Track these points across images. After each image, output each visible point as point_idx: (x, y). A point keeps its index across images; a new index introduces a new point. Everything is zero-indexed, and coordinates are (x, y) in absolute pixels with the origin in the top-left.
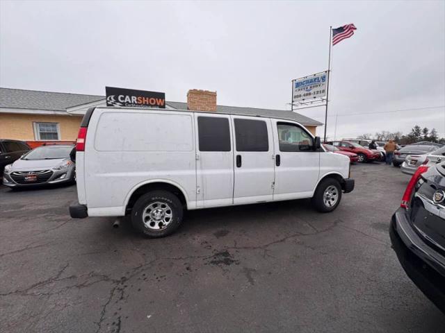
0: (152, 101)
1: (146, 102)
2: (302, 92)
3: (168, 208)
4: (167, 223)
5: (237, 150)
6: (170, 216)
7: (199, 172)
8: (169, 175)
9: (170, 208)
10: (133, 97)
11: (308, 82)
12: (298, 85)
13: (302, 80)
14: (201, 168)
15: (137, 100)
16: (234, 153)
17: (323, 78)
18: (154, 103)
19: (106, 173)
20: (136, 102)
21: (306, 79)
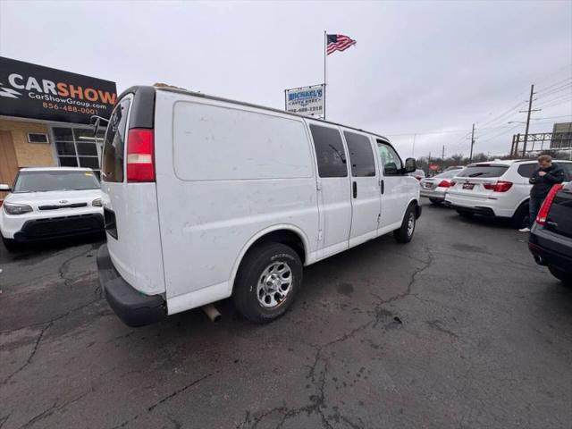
0: (92, 95)
1: (77, 95)
2: (298, 107)
3: (287, 268)
4: (285, 293)
5: (353, 176)
6: (289, 280)
7: (321, 209)
8: (290, 217)
9: (289, 269)
10: (45, 82)
11: (302, 94)
12: (292, 97)
13: (295, 91)
14: (323, 203)
15: (57, 89)
16: (350, 179)
17: (319, 92)
18: (96, 98)
19: (201, 223)
20: (54, 93)
21: (300, 91)
